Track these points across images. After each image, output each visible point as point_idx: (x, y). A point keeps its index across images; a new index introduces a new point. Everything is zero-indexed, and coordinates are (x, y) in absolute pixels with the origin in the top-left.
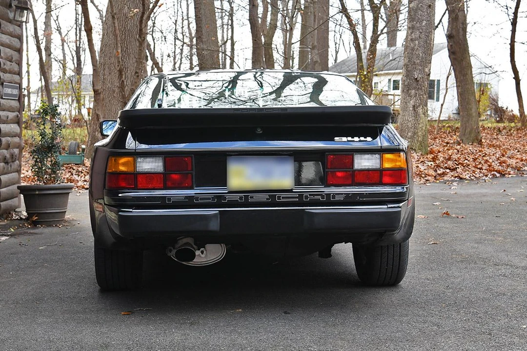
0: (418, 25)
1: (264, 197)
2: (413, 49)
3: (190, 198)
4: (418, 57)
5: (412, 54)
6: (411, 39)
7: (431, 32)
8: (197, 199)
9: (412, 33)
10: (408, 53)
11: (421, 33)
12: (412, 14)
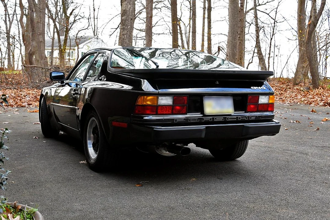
0: (126, 28)
1: (221, 119)
2: (124, 39)
3: (187, 119)
4: (126, 43)
5: (123, 41)
6: (123, 34)
7: (132, 31)
8: (190, 120)
9: (123, 31)
10: (121, 41)
11: (128, 31)
12: (123, 22)
